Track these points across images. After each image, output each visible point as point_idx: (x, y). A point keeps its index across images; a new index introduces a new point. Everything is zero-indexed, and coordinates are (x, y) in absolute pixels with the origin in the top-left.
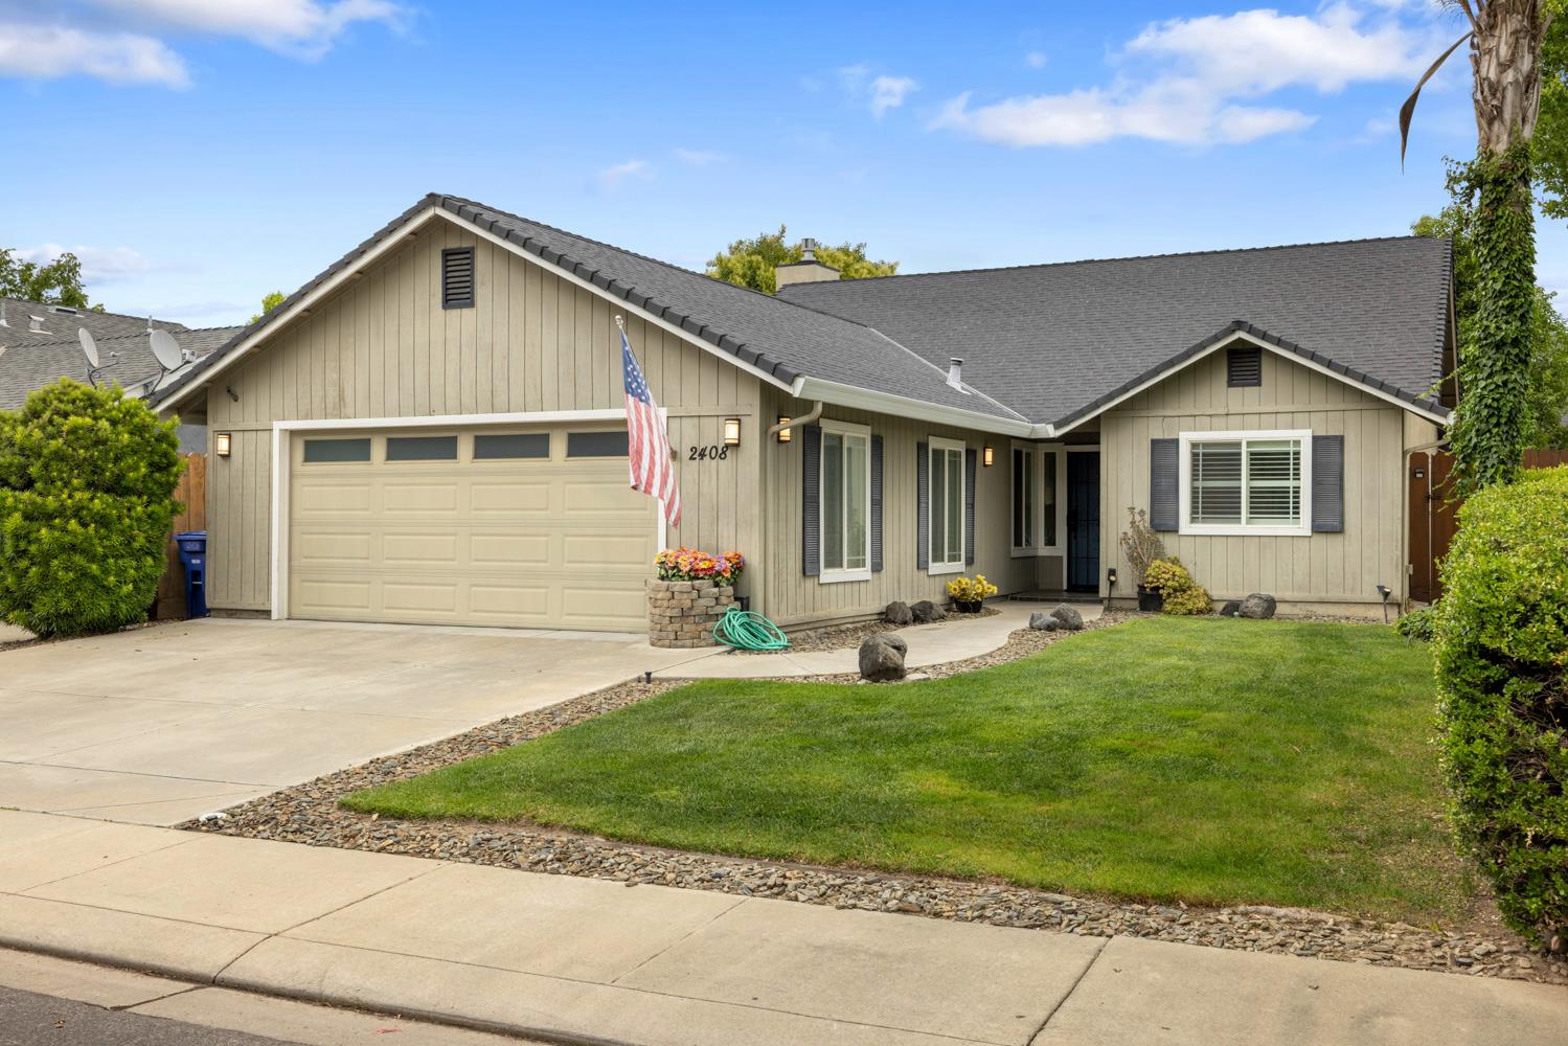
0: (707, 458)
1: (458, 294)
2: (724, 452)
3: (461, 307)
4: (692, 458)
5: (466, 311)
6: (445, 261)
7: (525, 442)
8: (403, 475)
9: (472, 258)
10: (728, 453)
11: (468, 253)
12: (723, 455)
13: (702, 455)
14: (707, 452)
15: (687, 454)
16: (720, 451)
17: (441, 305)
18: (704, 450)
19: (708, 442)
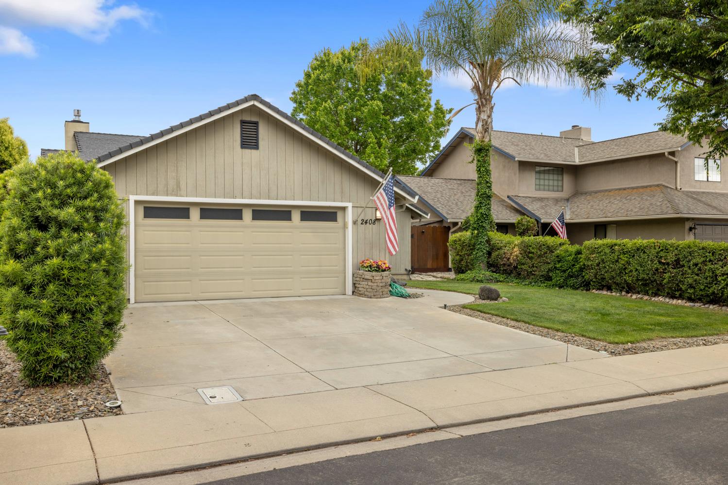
0: (368, 224)
1: (250, 141)
2: (374, 222)
3: (251, 148)
4: (362, 224)
5: (254, 151)
6: (241, 125)
7: (282, 214)
8: (212, 227)
9: (257, 127)
10: (376, 222)
11: (255, 124)
12: (374, 223)
13: (366, 223)
14: (368, 221)
15: (360, 222)
16: (373, 221)
17: (240, 147)
18: (367, 221)
19: (368, 217)
